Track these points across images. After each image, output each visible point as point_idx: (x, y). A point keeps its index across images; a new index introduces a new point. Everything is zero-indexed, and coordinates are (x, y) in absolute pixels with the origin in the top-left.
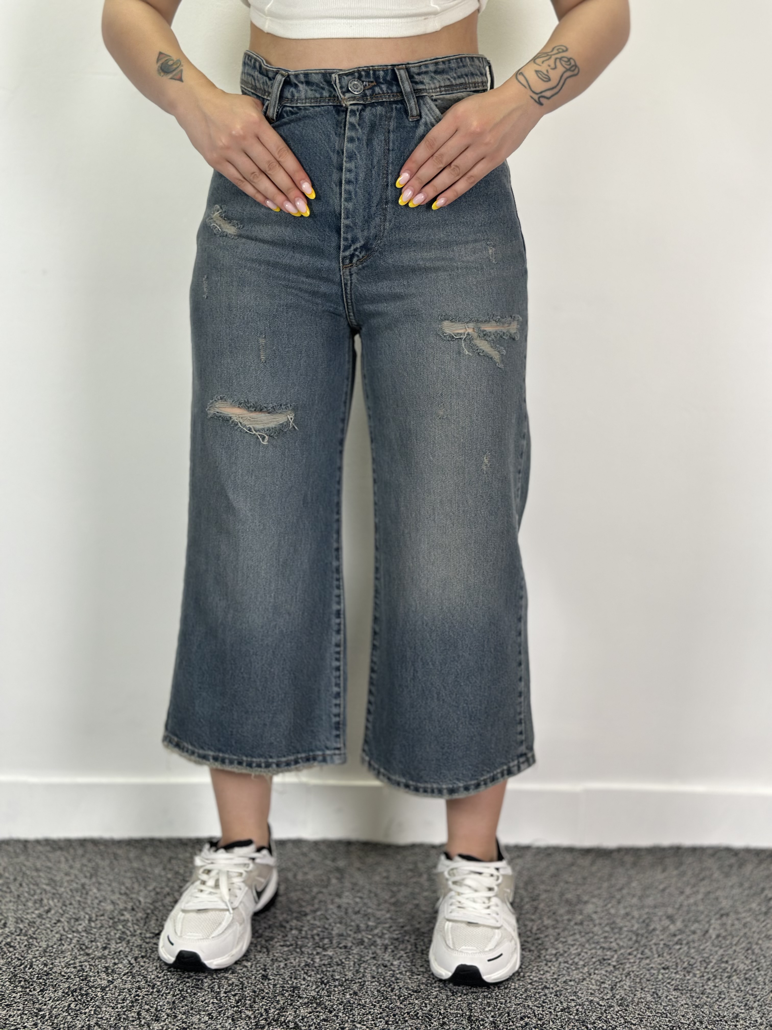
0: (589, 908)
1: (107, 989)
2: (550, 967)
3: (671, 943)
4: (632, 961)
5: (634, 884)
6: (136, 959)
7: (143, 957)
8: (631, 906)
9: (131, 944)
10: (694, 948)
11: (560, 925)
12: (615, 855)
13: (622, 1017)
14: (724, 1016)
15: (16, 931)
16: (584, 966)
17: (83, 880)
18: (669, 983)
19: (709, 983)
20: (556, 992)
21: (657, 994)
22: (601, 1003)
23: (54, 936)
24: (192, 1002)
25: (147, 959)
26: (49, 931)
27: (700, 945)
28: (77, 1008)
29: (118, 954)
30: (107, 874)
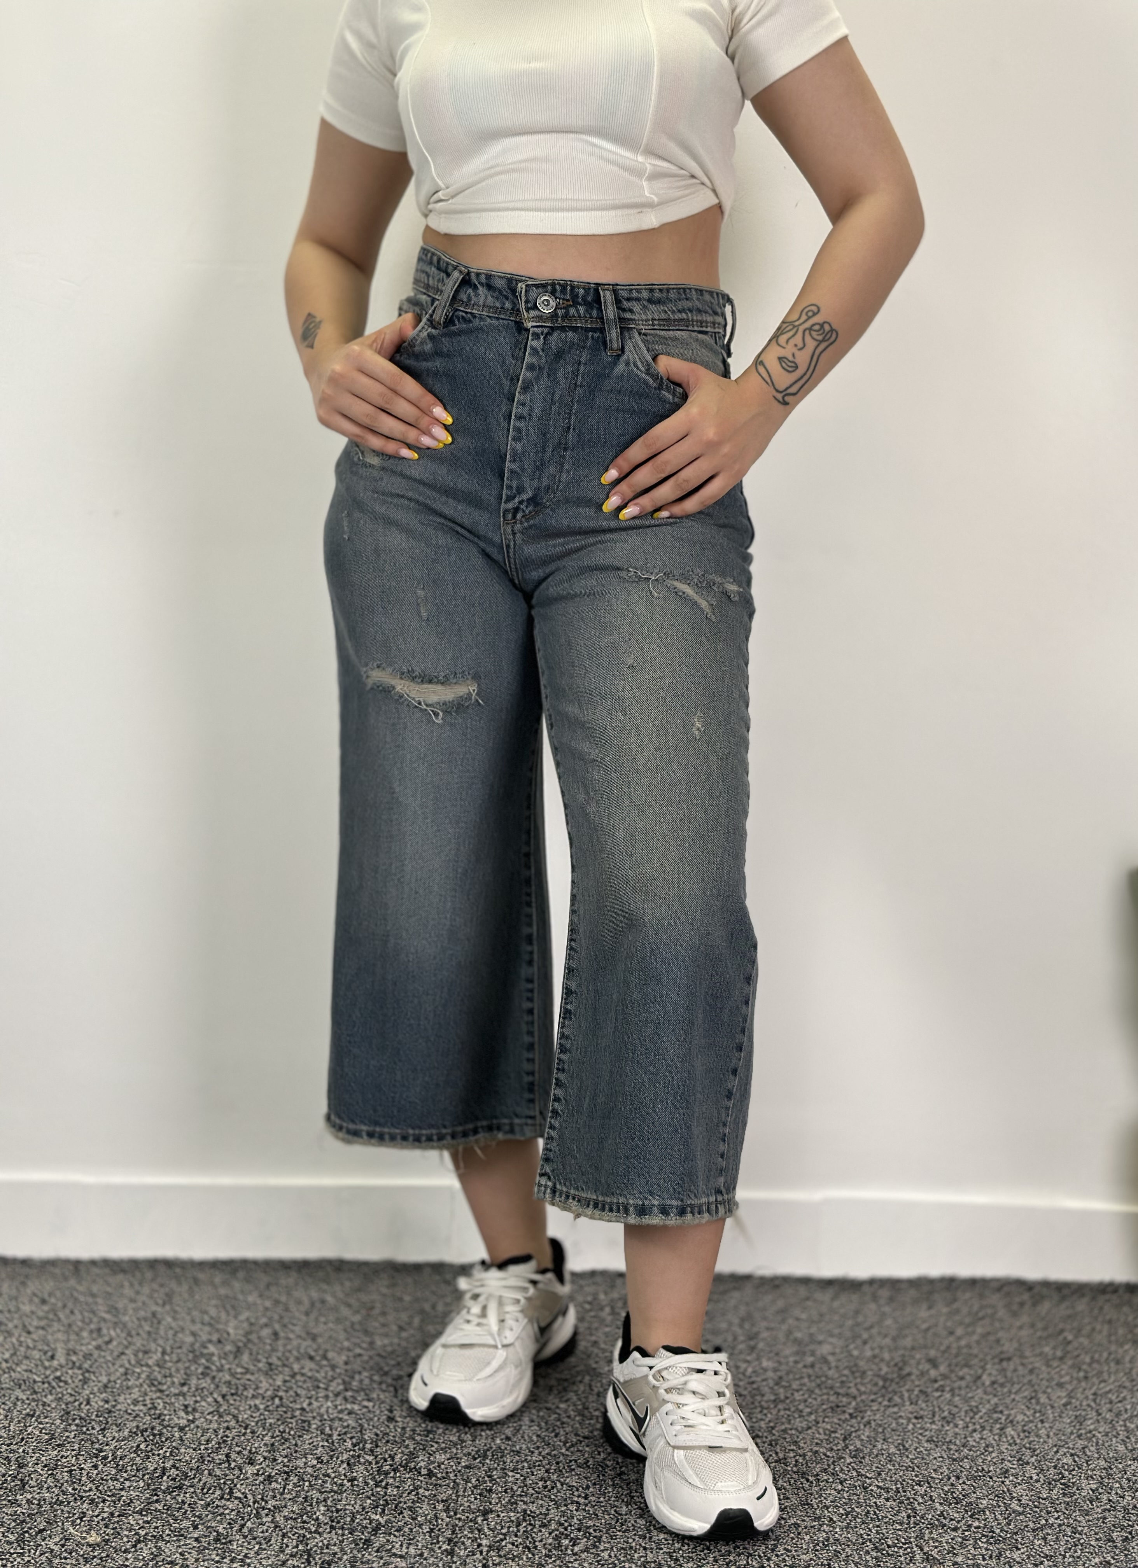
0: (825, 1349)
1: (187, 1429)
2: (765, 1415)
3: (929, 1390)
4: (874, 1408)
5: (889, 1322)
6: (224, 1396)
7: (232, 1394)
8: (881, 1348)
9: (217, 1380)
10: (959, 1395)
11: (783, 1367)
12: (866, 1288)
13: (854, 1469)
14: (989, 1472)
15: (67, 1364)
16: (811, 1413)
17: (154, 1308)
18: (921, 1434)
19: (974, 1434)
20: (771, 1441)
21: (904, 1446)
22: (828, 1453)
23: (117, 1370)
24: (296, 1445)
25: (239, 1396)
26: (110, 1365)
27: (967, 1393)
28: (149, 1449)
29: (200, 1391)
30: (185, 1301)
